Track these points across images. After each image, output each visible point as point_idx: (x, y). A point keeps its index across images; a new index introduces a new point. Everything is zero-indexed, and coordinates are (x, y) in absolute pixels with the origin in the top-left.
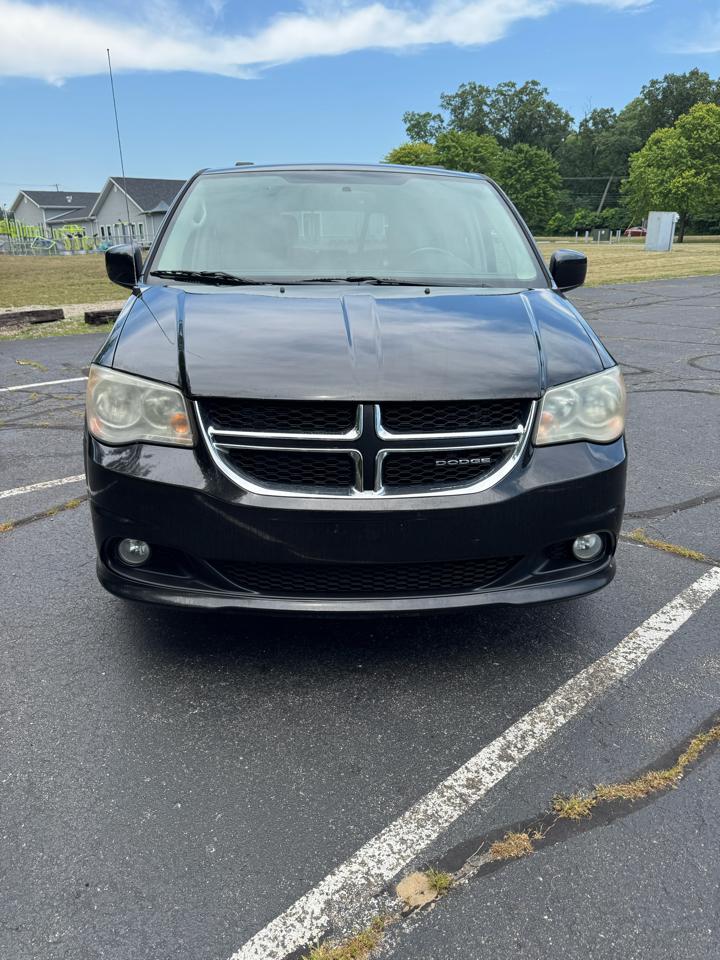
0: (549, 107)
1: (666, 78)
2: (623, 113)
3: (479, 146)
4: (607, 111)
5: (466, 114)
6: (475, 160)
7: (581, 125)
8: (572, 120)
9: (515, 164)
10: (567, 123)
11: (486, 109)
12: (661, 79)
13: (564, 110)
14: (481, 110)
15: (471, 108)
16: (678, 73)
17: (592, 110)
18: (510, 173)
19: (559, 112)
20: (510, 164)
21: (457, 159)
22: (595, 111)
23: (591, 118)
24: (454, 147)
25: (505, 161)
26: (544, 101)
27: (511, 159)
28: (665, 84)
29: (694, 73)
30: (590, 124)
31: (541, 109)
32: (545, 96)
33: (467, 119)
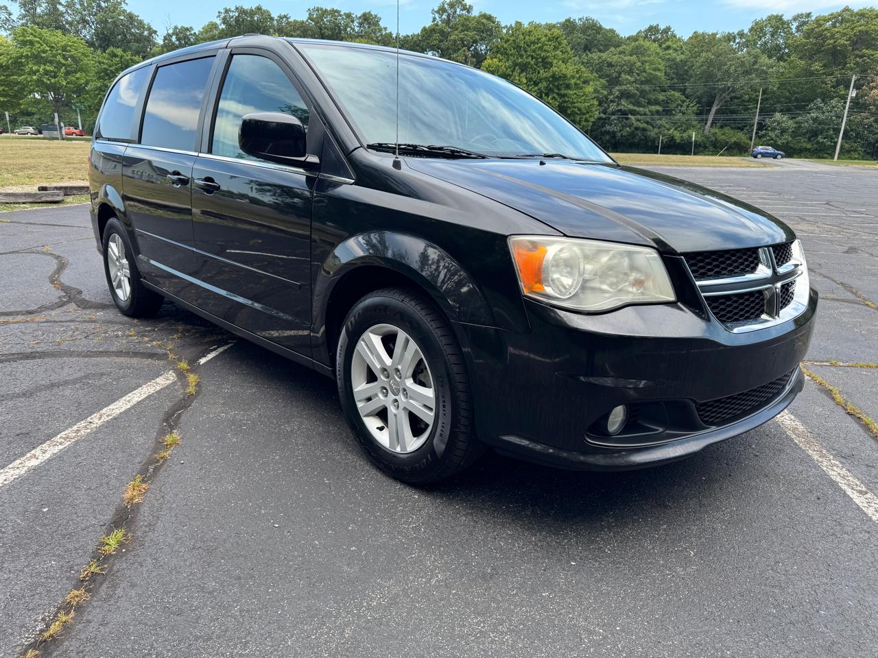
0: (131, 17)
1: (237, 8)
2: (201, 33)
3: (67, 45)
4: (187, 29)
5: (39, 10)
6: (65, 58)
7: (165, 38)
8: (155, 32)
9: (110, 66)
10: (150, 34)
11: (61, 8)
12: (233, 9)
13: (145, 22)
14: (56, 9)
15: (44, 5)
16: (247, 7)
17: (173, 26)
18: (107, 75)
19: (141, 22)
20: (106, 66)
21: (44, 55)
22: (176, 28)
23: (173, 34)
24: (38, 42)
25: (100, 63)
26: (124, 11)
27: (106, 61)
28: (237, 14)
29: (259, 9)
30: (174, 39)
31: (122, 18)
32: (124, 6)
33: (40, 16)
